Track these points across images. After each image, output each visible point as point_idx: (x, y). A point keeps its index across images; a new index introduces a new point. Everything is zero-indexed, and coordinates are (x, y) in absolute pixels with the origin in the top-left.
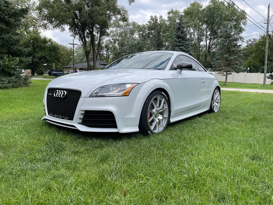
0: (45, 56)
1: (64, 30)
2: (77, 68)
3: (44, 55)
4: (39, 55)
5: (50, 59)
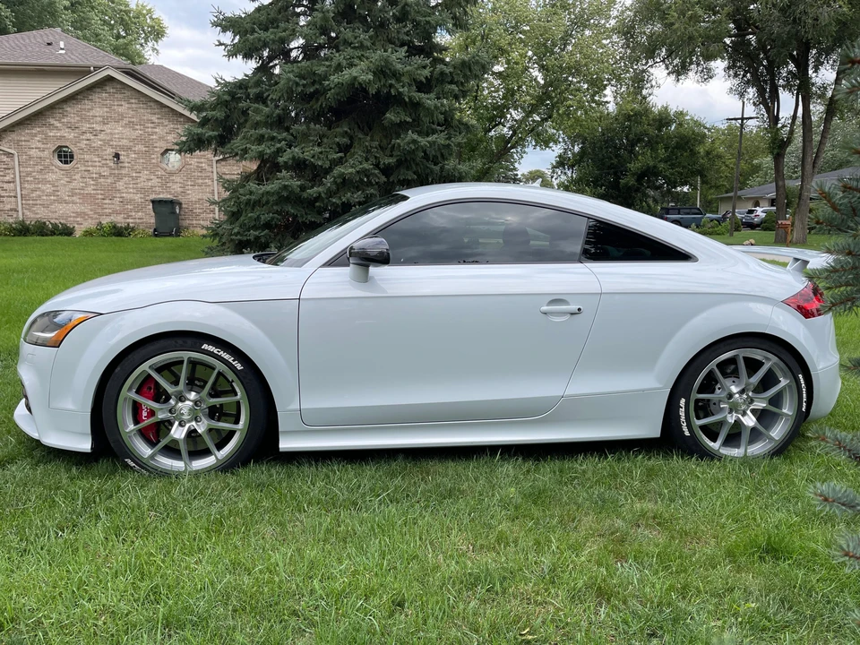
0: (655, 167)
1: (711, 78)
2: (761, 198)
3: (651, 164)
4: (638, 165)
5: (672, 174)
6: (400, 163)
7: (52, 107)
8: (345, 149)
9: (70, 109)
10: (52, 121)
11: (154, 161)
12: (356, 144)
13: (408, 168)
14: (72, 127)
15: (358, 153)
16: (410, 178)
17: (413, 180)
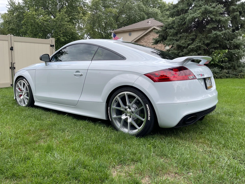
6: (212, 42)
7: (142, 37)
8: (193, 40)
9: (146, 37)
10: (142, 41)
11: (163, 49)
12: (197, 38)
13: (215, 43)
14: (146, 42)
15: (197, 40)
16: (215, 46)
17: (217, 47)
